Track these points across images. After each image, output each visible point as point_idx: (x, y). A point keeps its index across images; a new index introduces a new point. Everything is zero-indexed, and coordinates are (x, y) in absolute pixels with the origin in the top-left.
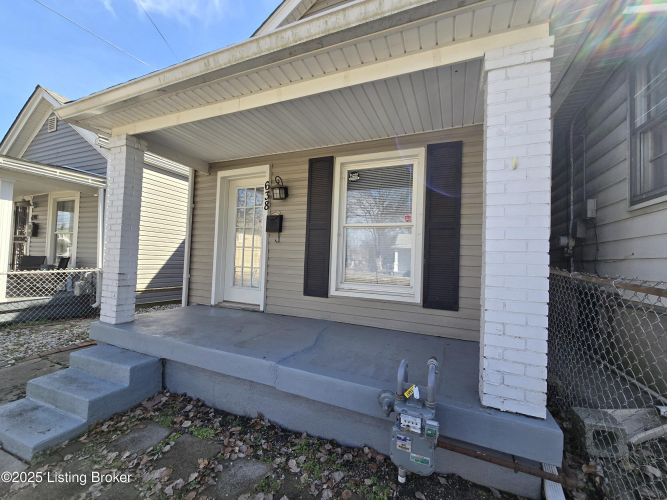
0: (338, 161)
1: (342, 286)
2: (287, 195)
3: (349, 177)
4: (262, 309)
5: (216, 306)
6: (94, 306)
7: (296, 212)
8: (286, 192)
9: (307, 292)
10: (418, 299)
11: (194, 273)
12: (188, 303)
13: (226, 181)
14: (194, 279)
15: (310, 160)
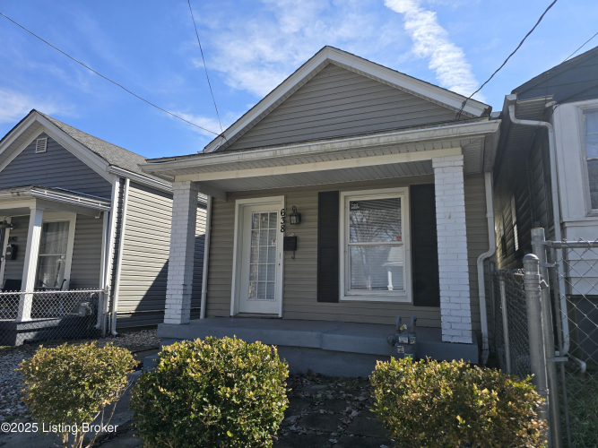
0: (343, 194)
1: (349, 293)
2: (300, 220)
3: (351, 206)
4: (280, 316)
5: (235, 317)
6: (97, 326)
7: (309, 234)
8: (300, 218)
9: (320, 300)
10: (410, 299)
11: (212, 288)
12: (206, 316)
13: (242, 207)
14: (211, 294)
15: (319, 193)
